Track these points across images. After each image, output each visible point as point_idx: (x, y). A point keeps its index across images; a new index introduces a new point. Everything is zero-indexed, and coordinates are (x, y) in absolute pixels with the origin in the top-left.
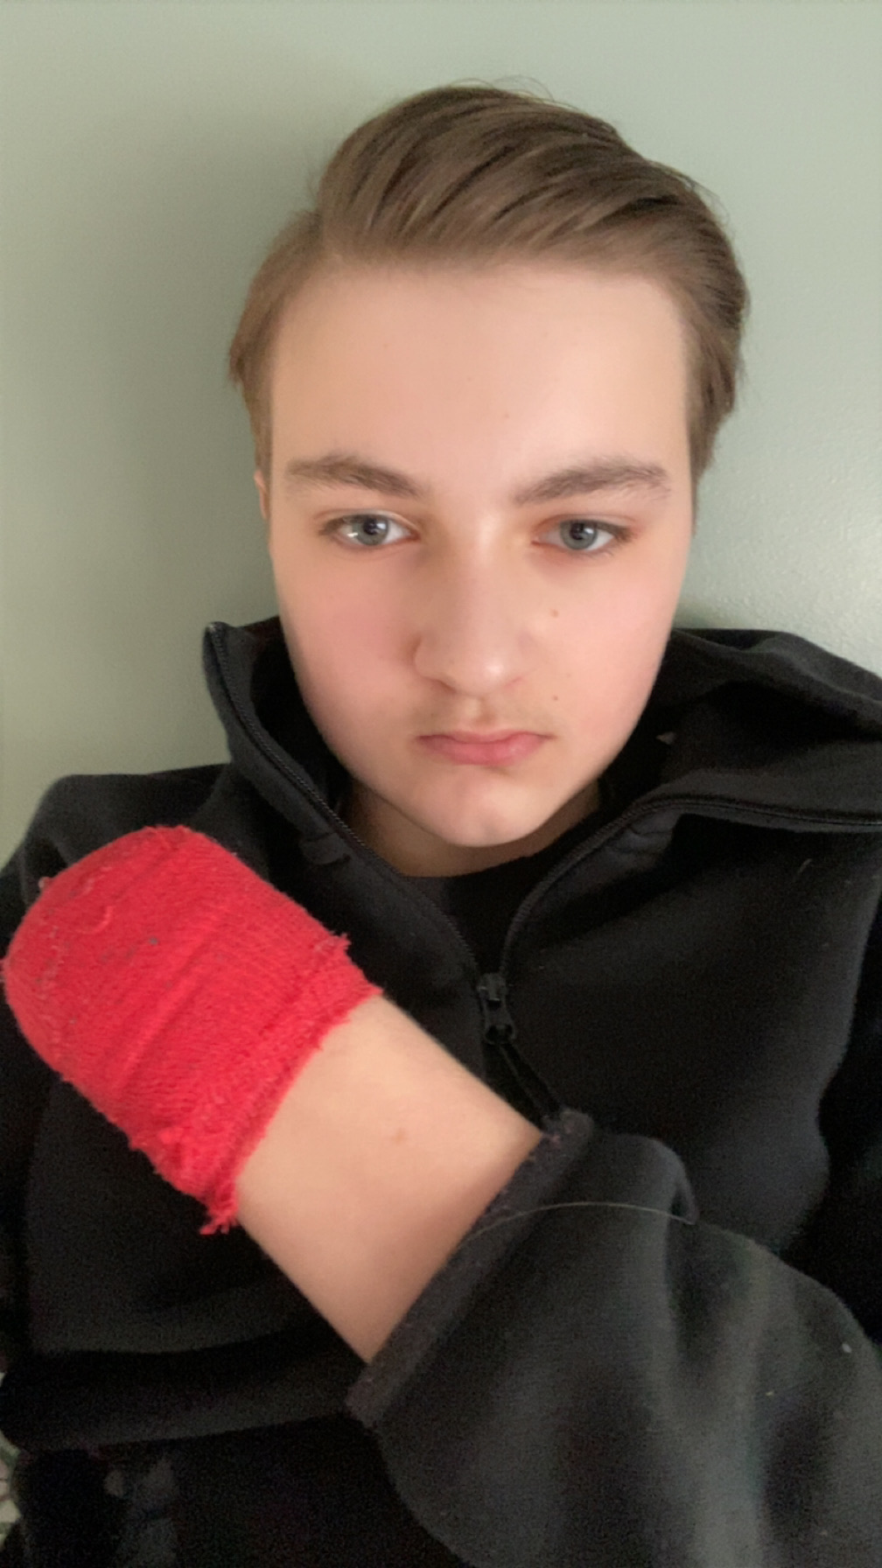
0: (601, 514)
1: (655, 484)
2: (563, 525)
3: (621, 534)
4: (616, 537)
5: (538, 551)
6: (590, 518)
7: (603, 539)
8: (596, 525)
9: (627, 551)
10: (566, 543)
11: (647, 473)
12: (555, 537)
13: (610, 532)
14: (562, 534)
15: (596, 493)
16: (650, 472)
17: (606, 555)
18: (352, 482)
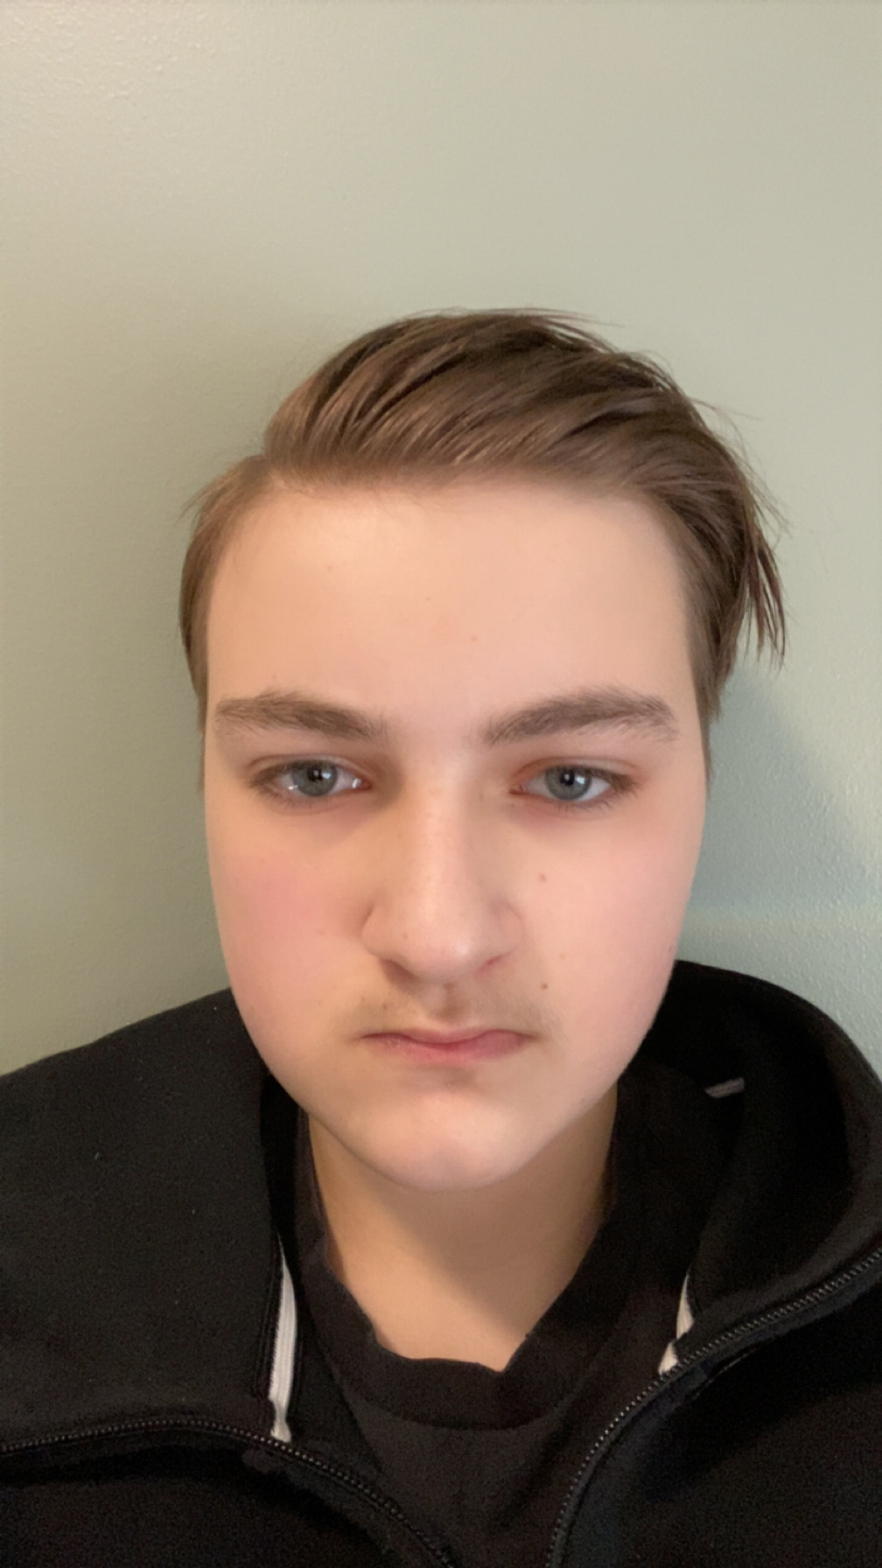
0: (594, 758)
1: (658, 722)
2: (548, 772)
3: (621, 783)
4: (613, 786)
5: (519, 802)
6: (580, 762)
7: (598, 787)
8: (589, 773)
9: (628, 805)
10: (553, 791)
11: (646, 707)
12: (540, 786)
13: (606, 780)
14: (547, 781)
15: (584, 728)
16: (649, 706)
17: (603, 806)
18: (291, 722)
